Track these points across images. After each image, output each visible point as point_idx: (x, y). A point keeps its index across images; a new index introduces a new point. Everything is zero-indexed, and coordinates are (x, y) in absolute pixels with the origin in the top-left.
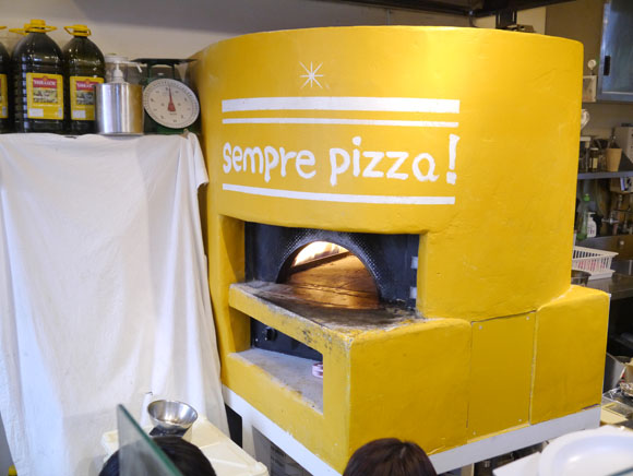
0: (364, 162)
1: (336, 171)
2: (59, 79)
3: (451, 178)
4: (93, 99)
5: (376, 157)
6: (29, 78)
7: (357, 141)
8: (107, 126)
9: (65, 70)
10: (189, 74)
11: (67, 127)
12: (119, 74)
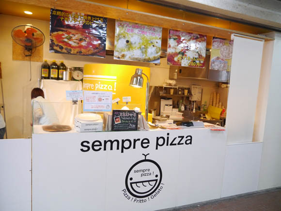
0: (100, 86)
1: (96, 88)
2: (57, 70)
3: (115, 90)
4: (62, 74)
5: (102, 85)
6: (51, 70)
7: (99, 83)
8: (64, 79)
9: (58, 68)
10: (80, 69)
11: (58, 79)
12: (68, 70)
